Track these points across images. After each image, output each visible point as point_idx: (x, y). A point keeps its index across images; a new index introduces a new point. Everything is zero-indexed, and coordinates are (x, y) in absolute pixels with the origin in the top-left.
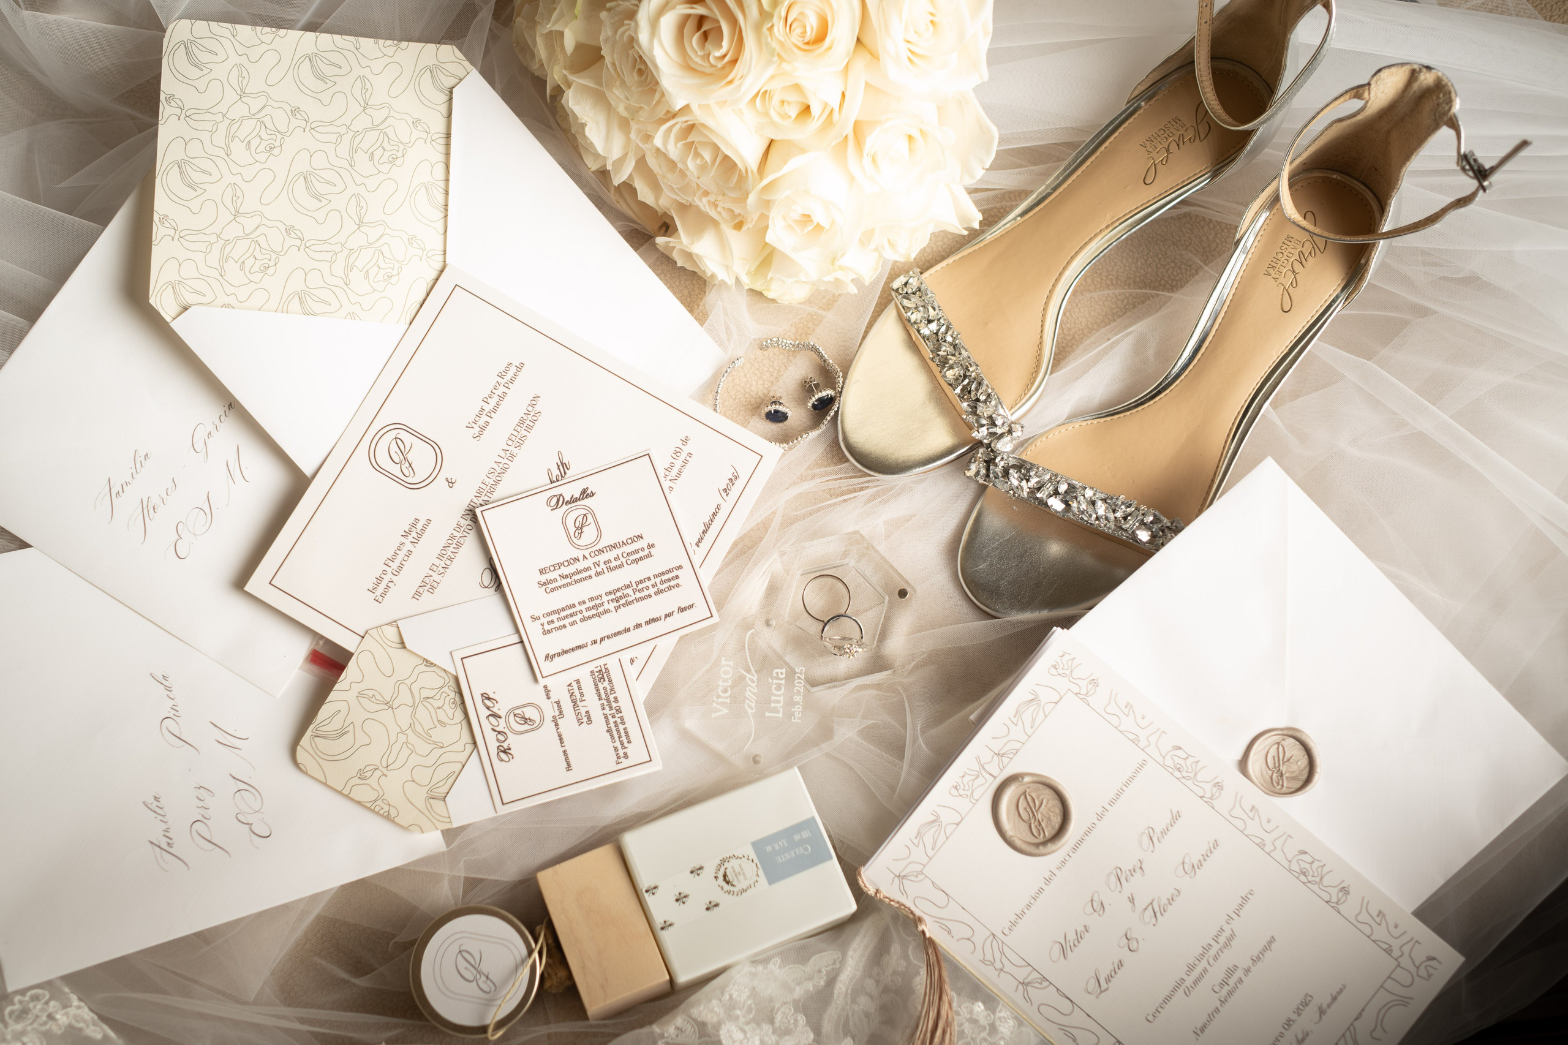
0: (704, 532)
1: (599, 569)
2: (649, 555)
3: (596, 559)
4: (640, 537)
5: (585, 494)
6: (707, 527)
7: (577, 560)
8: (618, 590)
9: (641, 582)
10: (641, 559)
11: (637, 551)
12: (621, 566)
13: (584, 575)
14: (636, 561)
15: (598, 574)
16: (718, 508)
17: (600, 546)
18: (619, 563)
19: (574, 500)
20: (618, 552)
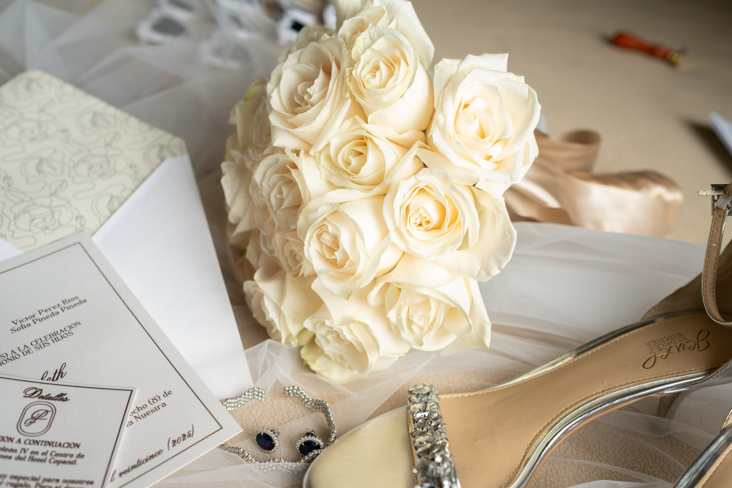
0: (134, 467)
1: (23, 455)
2: (73, 463)
3: (26, 447)
4: (77, 446)
5: (61, 397)
6: (140, 463)
7: (11, 440)
8: (24, 478)
9: (49, 480)
10: (64, 462)
11: (65, 455)
12: (43, 461)
13: (8, 454)
14: (58, 462)
15: (19, 458)
16: (159, 453)
17: (38, 439)
18: (43, 457)
19: (48, 397)
20: (50, 449)
